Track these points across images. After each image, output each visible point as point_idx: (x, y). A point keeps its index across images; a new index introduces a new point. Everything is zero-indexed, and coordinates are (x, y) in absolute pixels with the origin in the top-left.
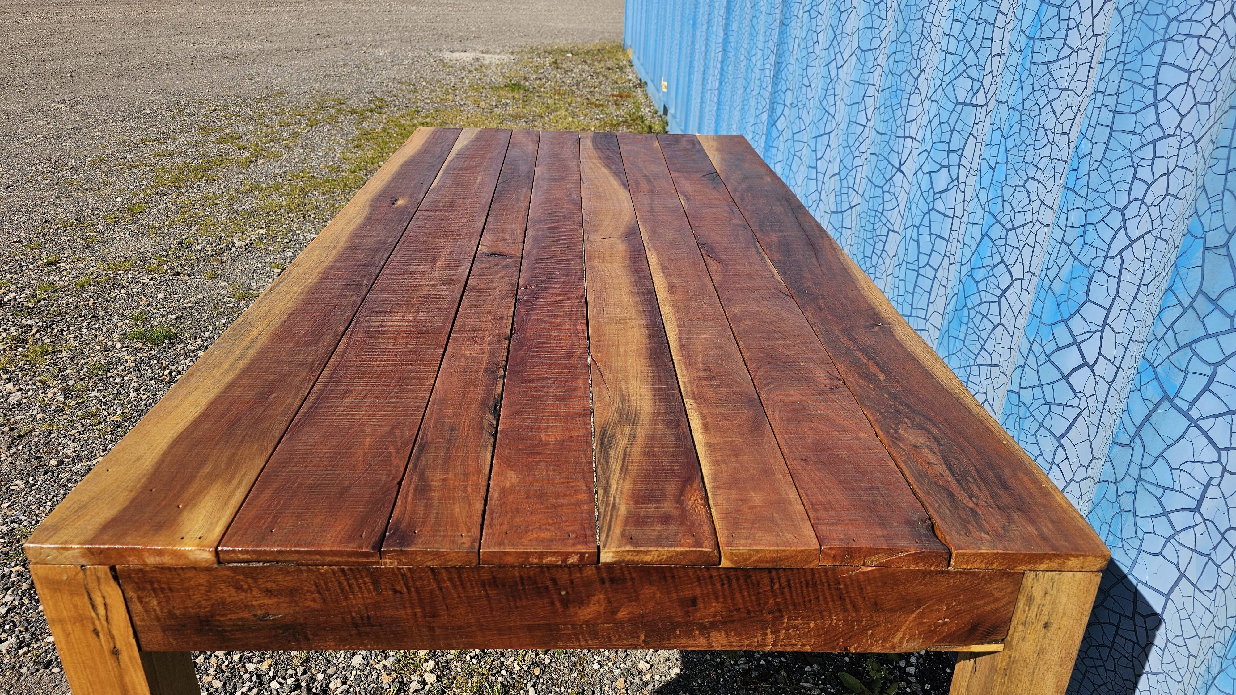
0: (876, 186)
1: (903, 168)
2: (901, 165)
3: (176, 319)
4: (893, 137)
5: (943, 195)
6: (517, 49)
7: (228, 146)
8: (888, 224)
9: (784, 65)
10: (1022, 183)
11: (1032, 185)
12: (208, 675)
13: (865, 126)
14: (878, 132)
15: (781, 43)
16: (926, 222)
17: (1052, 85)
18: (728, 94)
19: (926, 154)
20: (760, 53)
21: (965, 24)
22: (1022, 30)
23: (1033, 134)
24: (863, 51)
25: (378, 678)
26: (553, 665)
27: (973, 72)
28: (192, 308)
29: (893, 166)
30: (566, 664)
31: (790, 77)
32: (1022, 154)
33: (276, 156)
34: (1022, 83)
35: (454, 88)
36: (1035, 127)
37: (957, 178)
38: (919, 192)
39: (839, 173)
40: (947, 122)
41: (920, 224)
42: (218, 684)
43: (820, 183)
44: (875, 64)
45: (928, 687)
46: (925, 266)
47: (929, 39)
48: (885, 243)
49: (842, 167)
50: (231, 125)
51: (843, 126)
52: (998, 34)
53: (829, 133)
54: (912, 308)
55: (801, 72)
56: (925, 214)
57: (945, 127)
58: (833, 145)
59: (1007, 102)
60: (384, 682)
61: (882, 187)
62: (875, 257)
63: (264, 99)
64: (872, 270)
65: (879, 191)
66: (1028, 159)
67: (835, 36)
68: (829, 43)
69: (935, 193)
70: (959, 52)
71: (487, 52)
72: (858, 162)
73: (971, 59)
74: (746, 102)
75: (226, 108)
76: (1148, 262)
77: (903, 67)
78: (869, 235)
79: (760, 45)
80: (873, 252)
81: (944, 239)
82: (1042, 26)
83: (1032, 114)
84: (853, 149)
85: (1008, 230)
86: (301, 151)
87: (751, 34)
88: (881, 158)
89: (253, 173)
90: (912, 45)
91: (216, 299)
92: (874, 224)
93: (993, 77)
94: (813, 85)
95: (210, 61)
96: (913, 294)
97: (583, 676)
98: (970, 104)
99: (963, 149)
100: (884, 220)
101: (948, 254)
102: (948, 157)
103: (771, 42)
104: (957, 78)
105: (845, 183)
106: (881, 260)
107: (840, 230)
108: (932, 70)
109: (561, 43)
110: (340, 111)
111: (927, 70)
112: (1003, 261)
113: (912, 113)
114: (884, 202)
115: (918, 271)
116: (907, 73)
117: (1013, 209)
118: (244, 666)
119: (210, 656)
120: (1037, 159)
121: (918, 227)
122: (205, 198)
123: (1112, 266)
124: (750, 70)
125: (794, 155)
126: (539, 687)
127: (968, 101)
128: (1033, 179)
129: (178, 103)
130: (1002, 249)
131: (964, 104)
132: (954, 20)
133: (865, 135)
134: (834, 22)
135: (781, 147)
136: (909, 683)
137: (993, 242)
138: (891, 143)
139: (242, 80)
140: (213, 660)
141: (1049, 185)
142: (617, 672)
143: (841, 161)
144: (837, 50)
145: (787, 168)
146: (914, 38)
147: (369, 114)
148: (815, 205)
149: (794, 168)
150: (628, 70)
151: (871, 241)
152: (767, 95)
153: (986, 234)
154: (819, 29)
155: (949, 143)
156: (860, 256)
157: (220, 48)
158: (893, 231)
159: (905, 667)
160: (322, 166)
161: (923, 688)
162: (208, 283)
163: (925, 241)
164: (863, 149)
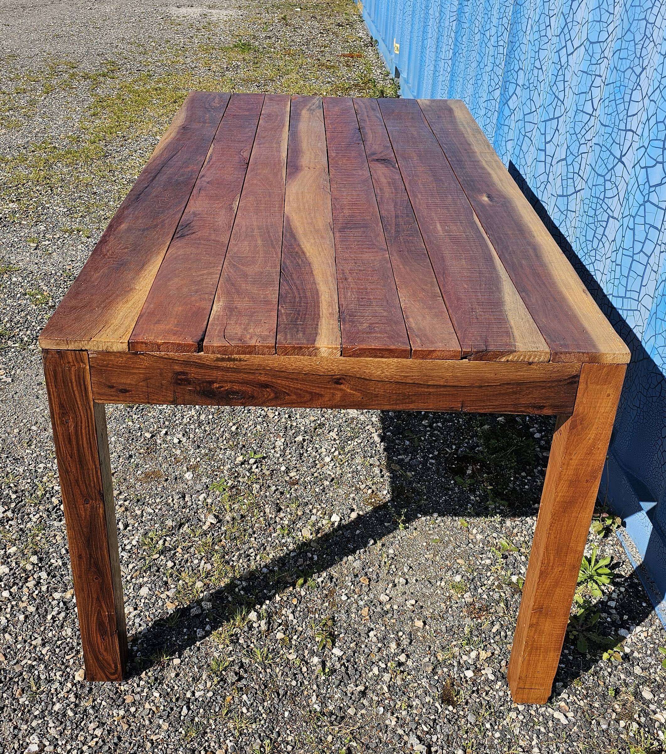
0: (598, 175)
1: (624, 159)
2: (622, 156)
4: (616, 130)
5: (658, 188)
8: (608, 211)
9: (517, 45)
12: (23, 602)
13: (591, 115)
14: (602, 124)
15: (515, 22)
16: (641, 212)
18: (462, 66)
19: (643, 150)
20: (493, 31)
24: (591, 43)
25: (163, 605)
26: (308, 596)
29: (615, 157)
30: (319, 596)
31: (523, 57)
33: (17, 126)
35: (184, 49)
38: (636, 185)
39: (565, 159)
41: (636, 214)
42: (31, 609)
43: (548, 166)
44: (602, 56)
45: (626, 617)
46: (639, 253)
47: (651, 39)
48: (605, 228)
49: (569, 153)
51: (571, 114)
53: (558, 118)
54: (626, 290)
55: (533, 54)
56: (640, 205)
58: (562, 129)
60: (169, 608)
61: (604, 176)
62: (596, 241)
64: (593, 253)
65: (601, 180)
67: (566, 24)
68: (560, 30)
69: (650, 187)
71: (213, 7)
72: (583, 149)
74: (479, 77)
77: (626, 64)
78: (591, 220)
79: (495, 21)
80: (594, 236)
81: (657, 228)
84: (579, 136)
86: (40, 120)
87: (486, 8)
88: (604, 149)
90: (636, 44)
92: (595, 210)
94: (544, 69)
96: (627, 277)
97: (333, 605)
100: (605, 207)
101: (659, 242)
102: (663, 154)
103: (505, 19)
105: (571, 169)
106: (601, 245)
107: (565, 213)
110: (73, 75)
113: (633, 108)
114: (605, 190)
115: (632, 257)
116: (630, 70)
118: (51, 595)
121: (634, 217)
124: (484, 45)
125: (525, 136)
126: (297, 614)
133: (591, 124)
134: (566, 11)
135: (512, 126)
136: (610, 614)
138: (614, 135)
140: (25, 590)
142: (361, 603)
143: (568, 147)
144: (568, 37)
145: (518, 148)
146: (638, 37)
147: (102, 79)
148: (543, 186)
149: (524, 148)
150: (358, 26)
151: (592, 226)
152: (500, 72)
154: (551, 13)
156: (583, 239)
158: (613, 217)
159: (607, 602)
160: (62, 135)
161: (621, 618)
163: (640, 229)
164: (588, 137)
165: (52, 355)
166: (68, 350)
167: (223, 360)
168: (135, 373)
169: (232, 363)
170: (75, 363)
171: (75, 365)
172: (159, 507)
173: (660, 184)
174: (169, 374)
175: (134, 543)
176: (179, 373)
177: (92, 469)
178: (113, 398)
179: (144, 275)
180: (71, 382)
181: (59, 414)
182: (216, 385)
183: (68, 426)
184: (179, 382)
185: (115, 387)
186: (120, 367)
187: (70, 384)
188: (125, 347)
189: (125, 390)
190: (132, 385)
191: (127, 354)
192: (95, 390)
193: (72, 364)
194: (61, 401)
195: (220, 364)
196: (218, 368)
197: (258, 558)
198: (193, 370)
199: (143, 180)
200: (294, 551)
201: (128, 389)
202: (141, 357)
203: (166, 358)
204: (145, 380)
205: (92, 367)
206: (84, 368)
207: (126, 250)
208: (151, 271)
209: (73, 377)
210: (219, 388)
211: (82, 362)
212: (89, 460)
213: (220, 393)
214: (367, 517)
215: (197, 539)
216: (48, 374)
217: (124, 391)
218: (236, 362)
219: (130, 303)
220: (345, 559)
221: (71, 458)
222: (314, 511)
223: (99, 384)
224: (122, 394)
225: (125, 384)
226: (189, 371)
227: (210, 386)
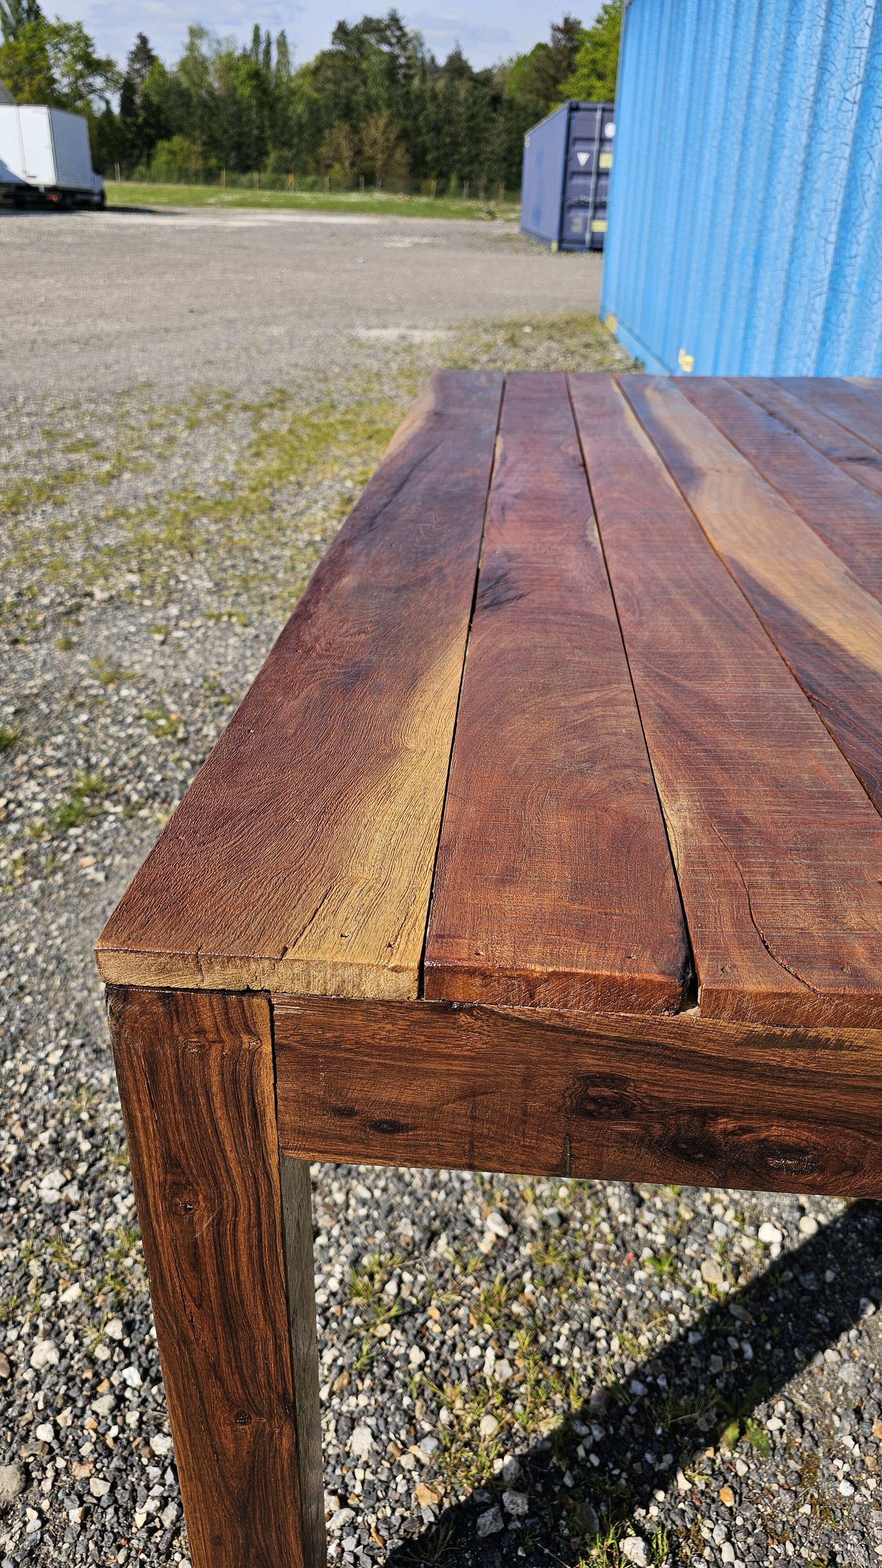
3: (16, 713)
6: (455, 324)
7: (81, 457)
12: (81, 1460)
25: (408, 1493)
26: (757, 1478)
28: (37, 695)
30: (782, 1479)
33: (147, 469)
35: (378, 375)
42: (100, 1488)
50: (83, 427)
60: (423, 1505)
63: (127, 393)
71: (415, 327)
75: (76, 405)
86: (181, 463)
89: (117, 491)
91: (72, 680)
95: (55, 345)
97: (825, 1513)
109: (511, 314)
110: (228, 407)
118: (147, 1443)
119: (83, 1410)
122: (53, 529)
126: (741, 1542)
129: (14, 399)
139: (96, 369)
140: (89, 1421)
147: (267, 411)
157: (67, 330)
160: (210, 482)
162: (60, 655)
165: (143, 1004)
166: (199, 990)
167: (771, 1041)
168: (434, 1073)
169: (804, 1053)
170: (224, 1035)
171: (222, 1041)
172: (381, 1183)
174: (556, 1080)
175: (333, 1284)
176: (591, 1079)
177: (265, 1341)
178: (350, 1148)
179: (422, 706)
180: (208, 1094)
181: (163, 1185)
182: (725, 1124)
183: (191, 1221)
184: (591, 1107)
185: (357, 1113)
186: (382, 1051)
187: (202, 1100)
188: (407, 983)
189: (391, 1123)
190: (418, 1109)
191: (411, 1008)
192: (287, 1118)
193: (211, 1036)
194: (170, 1149)
195: (756, 1055)
196: (741, 1069)
197: (615, 1344)
198: (648, 1069)
199: (376, 493)
200: (695, 1328)
201: (403, 1121)
202: (463, 1018)
203: (553, 1029)
204: (469, 1094)
205: (282, 1047)
206: (253, 1053)
207: (363, 636)
208: (438, 694)
209: (215, 1079)
210: (733, 1133)
211: (249, 1032)
212: (256, 1316)
213: (735, 1147)
214: (838, 1231)
215: (470, 1280)
216: (126, 1064)
217: (390, 1127)
218: (820, 1053)
219: (402, 798)
220: (818, 1360)
221: (199, 1306)
222: (717, 1210)
223: (305, 1102)
224: (380, 1136)
225: (394, 1106)
226: (633, 1076)
227: (704, 1124)
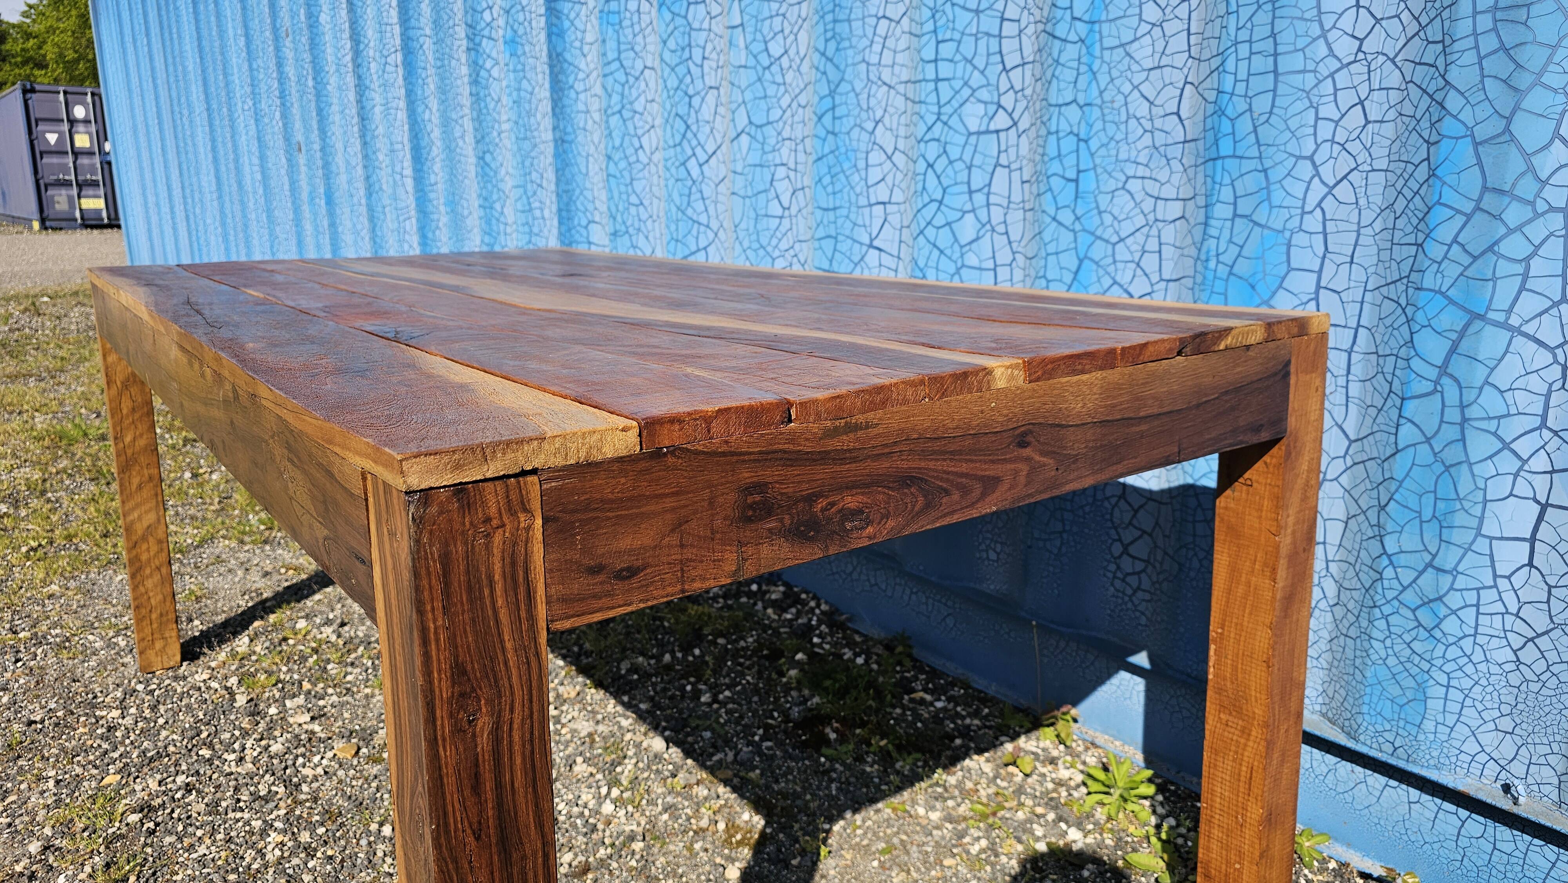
1: (876, 243)
2: (873, 240)
4: (854, 209)
5: (974, 245)
9: (577, 192)
10: (1120, 185)
11: (1134, 185)
17: (1135, 67)
19: (935, 205)
21: (959, 42)
22: (1074, 18)
23: (1123, 127)
24: (757, 126)
27: (984, 94)
29: (861, 244)
32: (1114, 152)
34: (1094, 74)
36: (1124, 117)
37: (989, 221)
40: (960, 159)
52: (1008, 45)
53: (705, 248)
57: (959, 165)
59: (1075, 101)
66: (1123, 156)
67: (688, 127)
68: (678, 138)
69: (962, 246)
70: (959, 74)
73: (976, 79)
76: (1362, 202)
82: (1106, 7)
83: (1116, 105)
84: (769, 249)
85: (1114, 244)
87: (483, 176)
93: (1016, 93)
94: (646, 202)
98: (988, 132)
99: (989, 185)
102: (971, 200)
104: (961, 105)
108: (896, 117)
111: (887, 120)
112: (1115, 282)
113: (875, 175)
116: (857, 129)
117: (1115, 218)
120: (1134, 153)
123: (1313, 223)
127: (983, 128)
128: (1134, 177)
130: (1111, 269)
131: (979, 133)
132: (938, 42)
137: (1097, 263)
138: (853, 216)
141: (1163, 176)
153: (1086, 257)
155: (969, 183)
164: (784, 245)
165: (440, 505)
166: (486, 480)
167: (835, 432)
168: (654, 515)
169: (851, 437)
170: (505, 518)
171: (503, 526)
173: (977, 239)
174: (729, 497)
176: (748, 490)
177: (535, 853)
178: (602, 602)
180: (491, 585)
181: (450, 702)
182: (822, 503)
183: (474, 736)
184: (750, 514)
185: (604, 569)
186: (619, 503)
188: (633, 441)
189: (628, 569)
190: (646, 550)
191: (636, 461)
192: (554, 591)
193: (495, 523)
194: (457, 657)
195: (830, 445)
196: (824, 458)
198: (777, 472)
201: (636, 565)
202: (671, 460)
203: (724, 454)
204: (677, 526)
205: (550, 519)
206: (528, 531)
208: (445, 367)
209: (498, 568)
210: (826, 510)
211: (525, 511)
213: (829, 520)
217: (627, 574)
218: (859, 435)
219: (506, 395)
223: (566, 570)
224: (622, 584)
225: (630, 552)
226: (770, 480)
227: (811, 506)
